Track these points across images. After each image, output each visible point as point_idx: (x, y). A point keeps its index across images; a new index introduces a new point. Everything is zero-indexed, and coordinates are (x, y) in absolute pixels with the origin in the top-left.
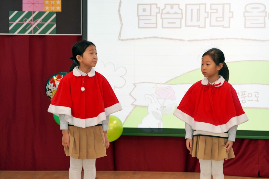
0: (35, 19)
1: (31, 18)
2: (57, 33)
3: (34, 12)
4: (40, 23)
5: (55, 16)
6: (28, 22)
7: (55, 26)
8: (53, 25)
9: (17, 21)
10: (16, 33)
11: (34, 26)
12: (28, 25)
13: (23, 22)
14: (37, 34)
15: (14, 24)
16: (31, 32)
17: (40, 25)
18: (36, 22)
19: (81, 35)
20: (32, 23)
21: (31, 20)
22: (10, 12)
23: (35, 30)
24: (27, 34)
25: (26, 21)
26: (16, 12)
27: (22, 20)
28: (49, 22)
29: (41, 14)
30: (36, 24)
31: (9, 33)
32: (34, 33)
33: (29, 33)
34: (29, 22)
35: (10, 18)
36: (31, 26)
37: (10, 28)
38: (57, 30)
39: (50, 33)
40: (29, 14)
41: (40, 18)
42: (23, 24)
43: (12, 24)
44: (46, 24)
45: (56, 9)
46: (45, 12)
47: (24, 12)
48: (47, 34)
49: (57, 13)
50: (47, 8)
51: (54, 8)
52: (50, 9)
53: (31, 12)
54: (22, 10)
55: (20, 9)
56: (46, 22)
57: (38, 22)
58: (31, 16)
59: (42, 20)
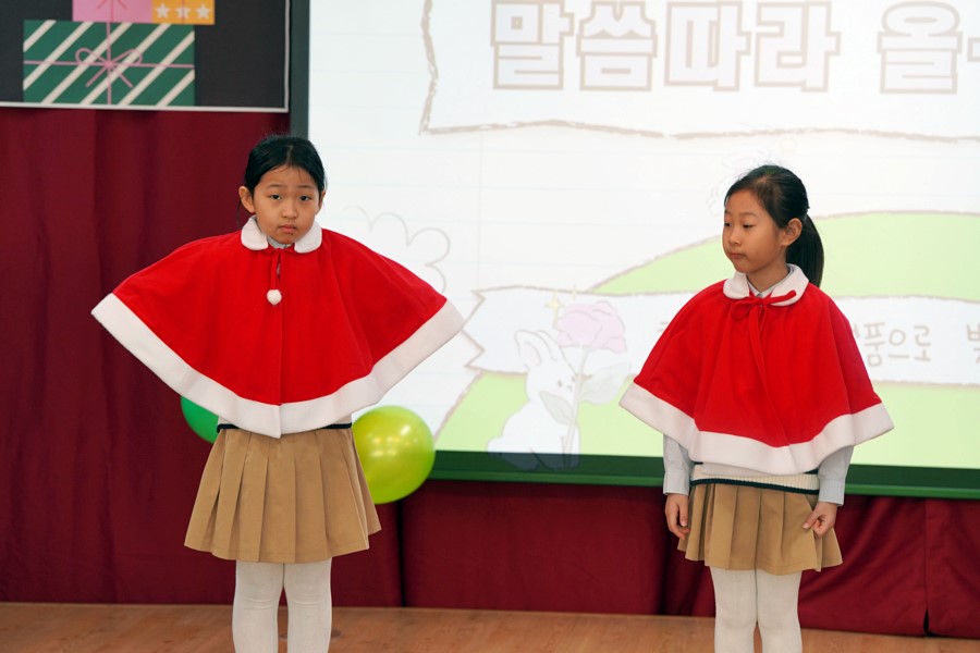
0: (119, 49)
1: (104, 46)
2: (197, 104)
3: (114, 26)
4: (138, 65)
5: (190, 39)
6: (90, 60)
7: (190, 77)
8: (183, 73)
9: (53, 58)
10: (48, 103)
11: (113, 77)
12: (91, 71)
13: (75, 61)
14: (124, 104)
15: (43, 67)
16: (102, 99)
17: (135, 75)
18: (120, 61)
19: (285, 110)
20: (108, 64)
21: (104, 55)
22: (27, 23)
23: (119, 90)
24: (87, 103)
25: (84, 56)
26: (48, 24)
27: (69, 55)
28: (167, 61)
29: (138, 32)
30: (121, 68)
31: (21, 100)
32: (115, 102)
33: (95, 102)
34: (97, 61)
35: (28, 44)
36: (105, 75)
37: (27, 83)
38: (199, 92)
39: (171, 104)
40: (97, 33)
41: (134, 46)
42: (74, 68)
43: (34, 67)
44: (159, 70)
45: (194, 14)
46: (156, 26)
47: (79, 24)
48: (162, 106)
49: (199, 29)
50: (162, 11)
51: (187, 11)
52: (173, 14)
53: (104, 24)
54: (70, 19)
55: (63, 12)
56: (158, 61)
57: (129, 61)
58: (104, 38)
59: (144, 55)
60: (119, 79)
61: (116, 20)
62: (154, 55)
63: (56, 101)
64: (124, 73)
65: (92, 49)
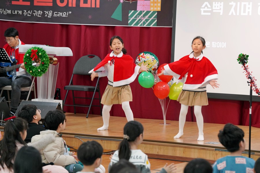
0: (144, 16)
1: (142, 15)
2: (157, 26)
3: (144, 11)
5: (156, 14)
6: (139, 18)
8: (155, 20)
9: (133, 17)
10: (132, 26)
11: (143, 21)
12: (140, 20)
14: (145, 26)
15: (132, 19)
16: (141, 25)
17: (147, 20)
18: (144, 18)
19: (172, 27)
20: (142, 18)
21: (142, 17)
22: (130, 11)
23: (144, 23)
24: (139, 26)
25: (138, 17)
26: (133, 11)
27: (136, 17)
29: (148, 12)
30: (145, 19)
31: (128, 25)
32: (143, 26)
33: (140, 26)
35: (129, 15)
36: (142, 20)
37: (129, 22)
38: (158, 24)
39: (153, 26)
40: (141, 12)
41: (147, 15)
42: (137, 19)
43: (130, 19)
44: (151, 19)
45: (157, 9)
46: (151, 11)
47: (138, 11)
48: (151, 26)
49: (158, 12)
50: (152, 9)
51: (156, 8)
52: (154, 9)
53: (142, 11)
54: (136, 10)
55: (135, 9)
56: (151, 18)
57: (146, 18)
58: (142, 13)
59: (149, 17)
62: (150, 17)
63: (134, 25)
64: (145, 20)
65: (140, 16)
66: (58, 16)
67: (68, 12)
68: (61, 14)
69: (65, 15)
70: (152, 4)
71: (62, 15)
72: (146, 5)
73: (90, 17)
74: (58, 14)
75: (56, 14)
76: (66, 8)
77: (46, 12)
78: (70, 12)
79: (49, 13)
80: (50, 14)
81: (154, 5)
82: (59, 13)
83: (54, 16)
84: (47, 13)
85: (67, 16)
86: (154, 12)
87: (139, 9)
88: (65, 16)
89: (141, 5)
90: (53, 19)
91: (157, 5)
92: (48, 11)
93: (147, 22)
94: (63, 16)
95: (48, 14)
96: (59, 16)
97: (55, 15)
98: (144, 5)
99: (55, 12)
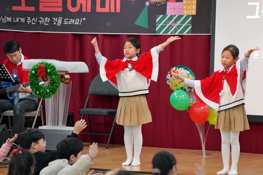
0: (176, 21)
1: (173, 20)
2: (192, 33)
3: (175, 16)
4: (180, 24)
5: (191, 18)
6: (170, 24)
7: (191, 27)
8: (189, 26)
9: (162, 24)
10: (161, 34)
11: (174, 27)
12: (170, 26)
14: (177, 34)
15: (160, 26)
16: (172, 32)
17: (179, 27)
18: (176, 24)
19: (211, 34)
20: (173, 24)
21: (173, 23)
22: (157, 16)
23: (176, 30)
25: (168, 23)
26: (161, 16)
27: (165, 23)
28: (186, 24)
29: (180, 17)
30: (176, 25)
31: (156, 33)
32: (175, 33)
33: (170, 33)
34: (171, 24)
35: (157, 21)
36: (173, 27)
37: (157, 29)
38: (192, 30)
39: (186, 33)
40: (171, 17)
41: (179, 20)
42: (167, 25)
43: (158, 26)
44: (184, 26)
45: (192, 12)
46: (184, 15)
47: (168, 15)
48: (184, 34)
49: (193, 16)
50: (185, 12)
51: (190, 12)
52: (187, 12)
53: (173, 15)
54: (166, 14)
55: (164, 13)
56: (184, 24)
57: (178, 24)
58: (173, 18)
59: (181, 22)
60: (176, 28)
61: (175, 15)
62: (183, 22)
63: (163, 33)
65: (170, 21)
66: (69, 23)
67: (81, 19)
68: (72, 21)
69: (78, 22)
70: (185, 7)
71: (75, 22)
72: (178, 7)
73: (109, 24)
74: (70, 22)
75: (66, 21)
76: (79, 14)
77: (55, 18)
78: (84, 19)
79: (58, 20)
80: (60, 21)
81: (187, 7)
82: (70, 20)
83: (64, 23)
84: (56, 20)
85: (80, 24)
86: (188, 17)
87: (169, 13)
88: (78, 24)
89: (172, 8)
90: (63, 27)
91: (192, 7)
92: (57, 18)
93: (179, 29)
94: (76, 24)
95: (57, 22)
96: (71, 23)
97: (66, 23)
98: (174, 9)
99: (65, 19)
